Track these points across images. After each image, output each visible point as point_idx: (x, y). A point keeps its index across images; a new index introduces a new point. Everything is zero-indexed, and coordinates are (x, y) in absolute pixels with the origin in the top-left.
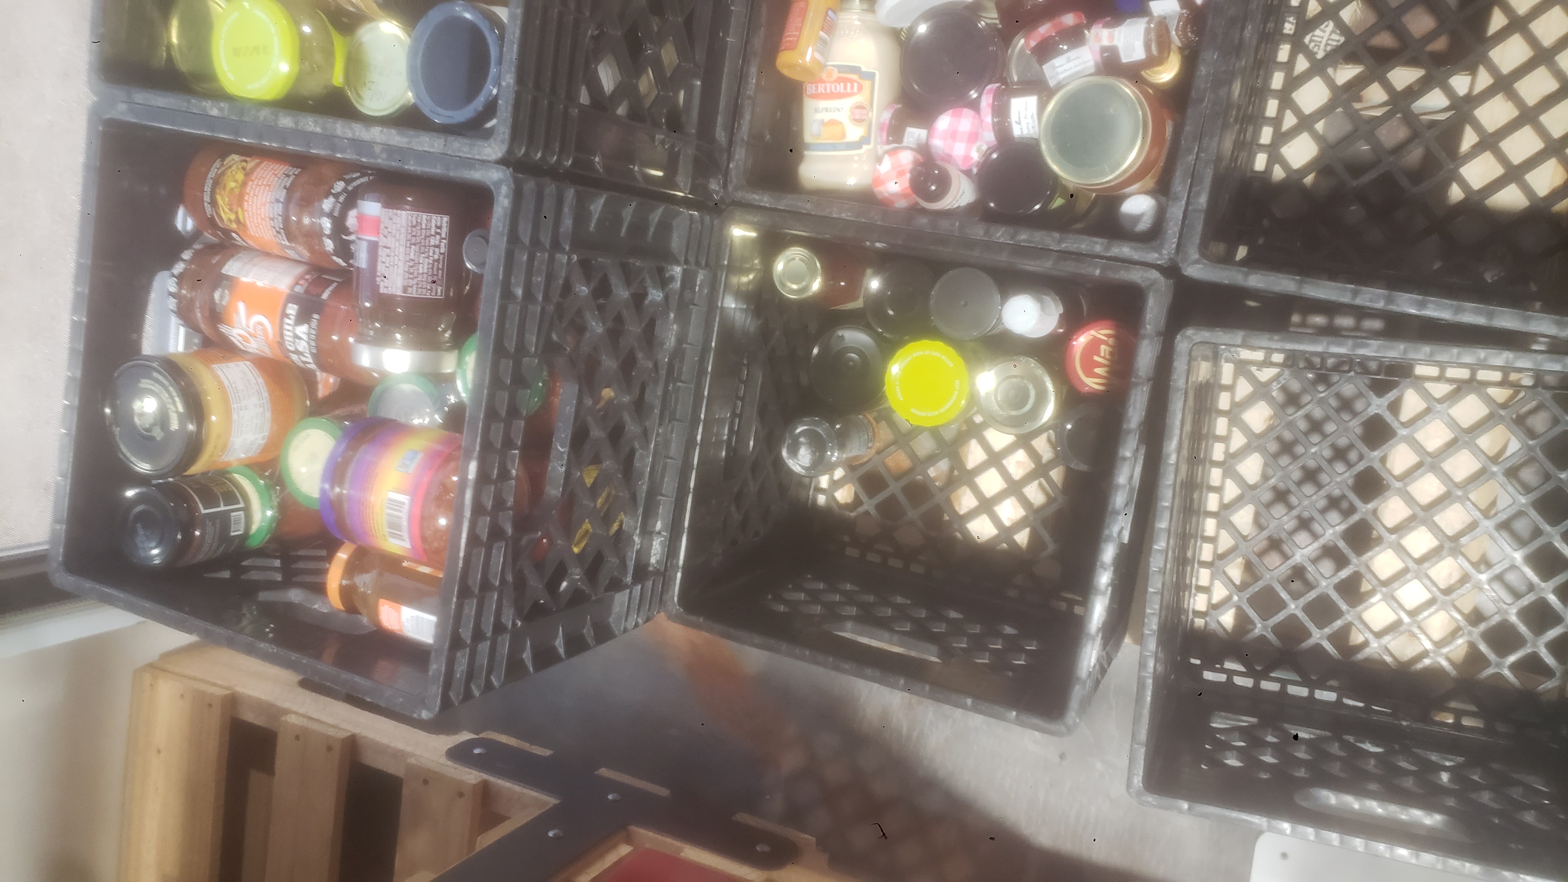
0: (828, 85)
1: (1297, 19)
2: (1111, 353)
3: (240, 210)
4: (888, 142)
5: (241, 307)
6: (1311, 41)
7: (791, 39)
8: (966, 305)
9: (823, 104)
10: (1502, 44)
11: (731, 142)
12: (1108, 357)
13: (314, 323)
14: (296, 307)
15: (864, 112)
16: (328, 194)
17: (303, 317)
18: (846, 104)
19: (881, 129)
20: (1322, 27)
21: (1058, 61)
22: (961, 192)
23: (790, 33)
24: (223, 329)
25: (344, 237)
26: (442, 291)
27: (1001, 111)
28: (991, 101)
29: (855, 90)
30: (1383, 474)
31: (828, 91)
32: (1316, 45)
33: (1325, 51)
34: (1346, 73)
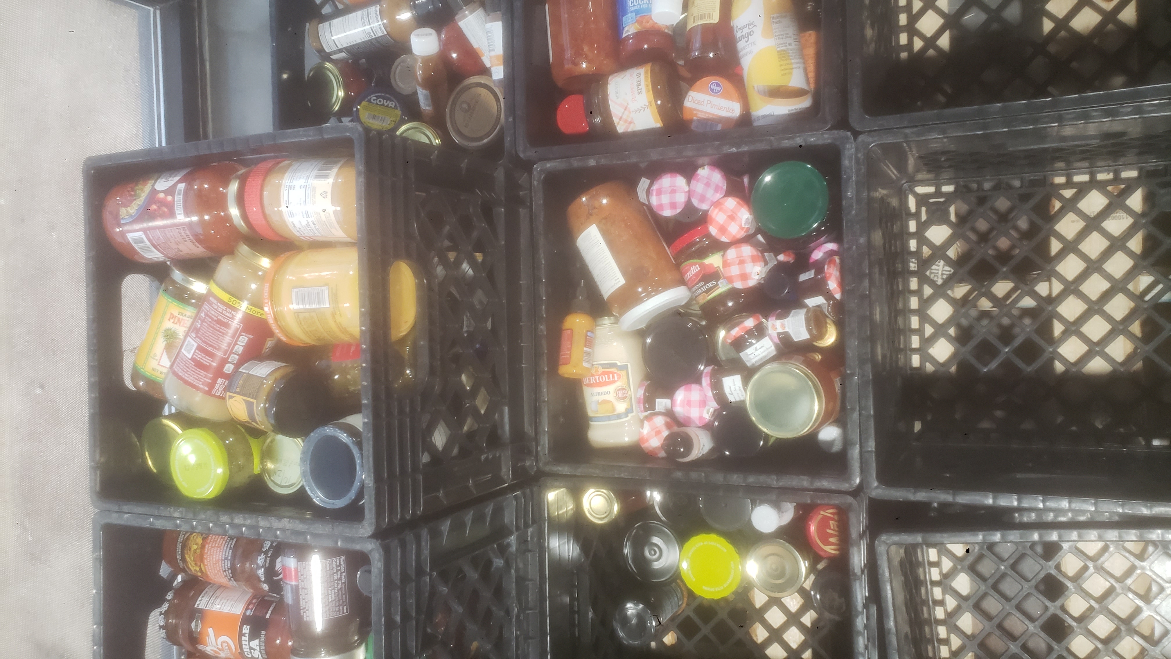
0: (597, 377)
1: (917, 259)
2: (838, 526)
3: (202, 565)
4: (646, 410)
5: (210, 631)
6: (931, 273)
7: (565, 356)
8: (726, 505)
9: (596, 390)
10: (1064, 261)
11: (536, 433)
12: (837, 529)
13: (263, 638)
14: (248, 627)
15: (626, 391)
16: (260, 552)
17: (254, 635)
18: (611, 388)
19: (638, 402)
20: (937, 263)
21: (749, 351)
22: (701, 446)
23: (564, 354)
24: (200, 647)
25: (275, 578)
26: (347, 609)
27: (717, 386)
28: (709, 382)
29: (616, 379)
30: (1062, 579)
31: (598, 381)
32: (935, 276)
33: (942, 279)
34: (960, 291)
